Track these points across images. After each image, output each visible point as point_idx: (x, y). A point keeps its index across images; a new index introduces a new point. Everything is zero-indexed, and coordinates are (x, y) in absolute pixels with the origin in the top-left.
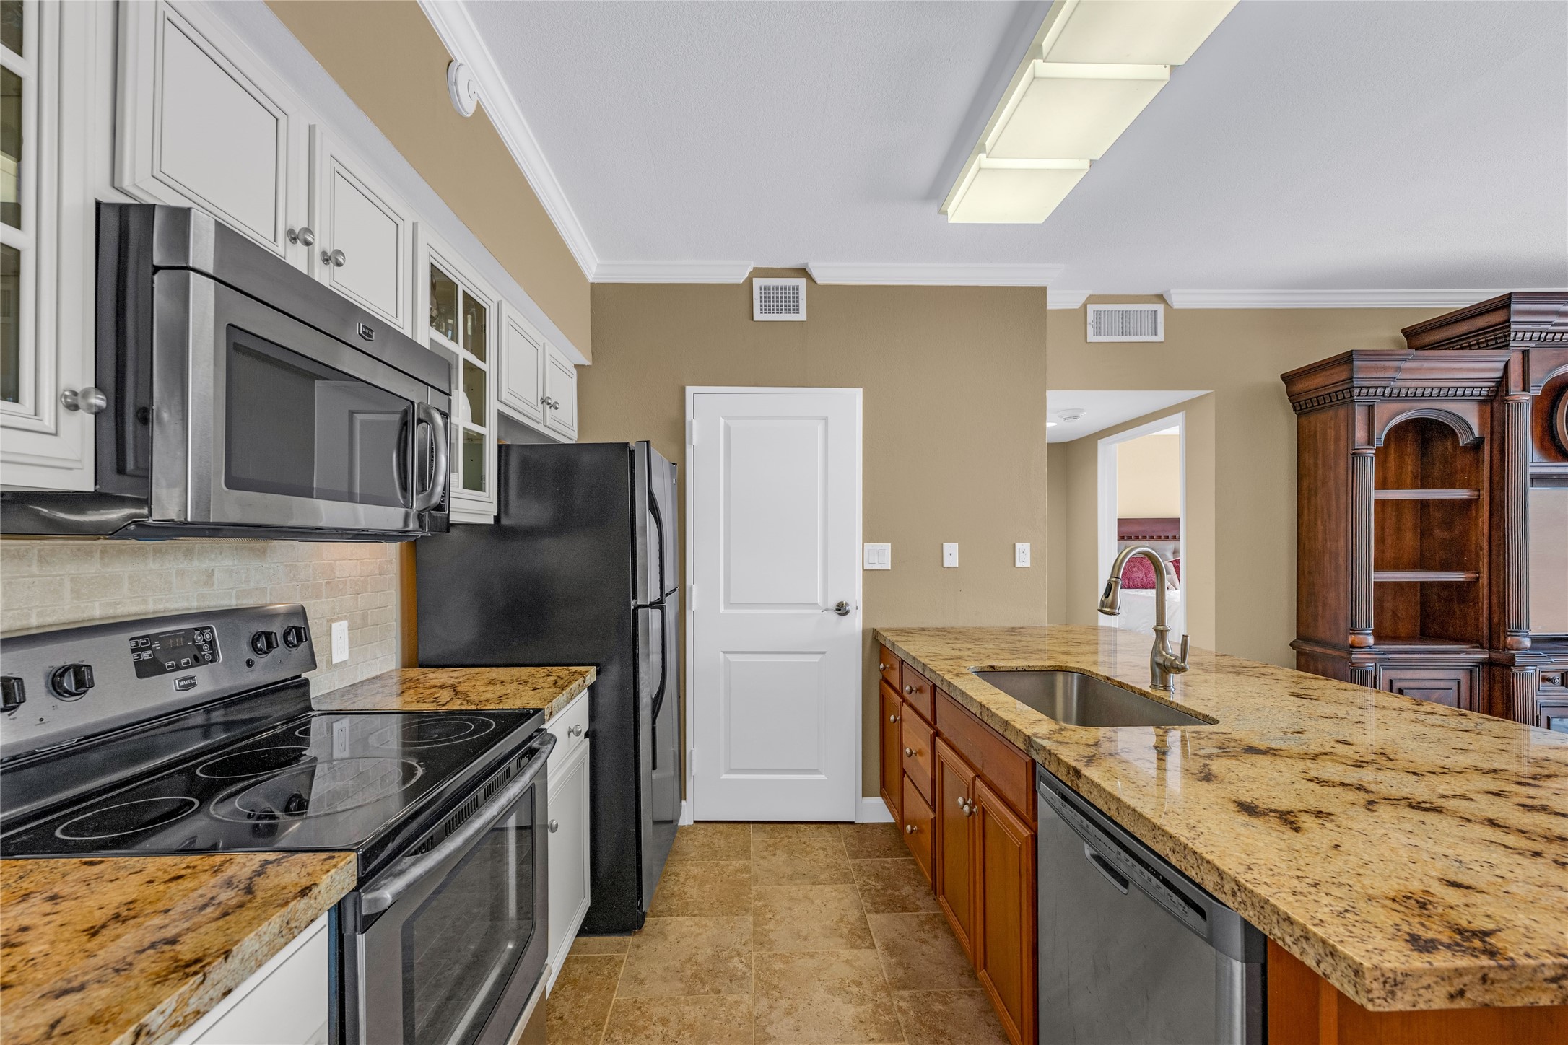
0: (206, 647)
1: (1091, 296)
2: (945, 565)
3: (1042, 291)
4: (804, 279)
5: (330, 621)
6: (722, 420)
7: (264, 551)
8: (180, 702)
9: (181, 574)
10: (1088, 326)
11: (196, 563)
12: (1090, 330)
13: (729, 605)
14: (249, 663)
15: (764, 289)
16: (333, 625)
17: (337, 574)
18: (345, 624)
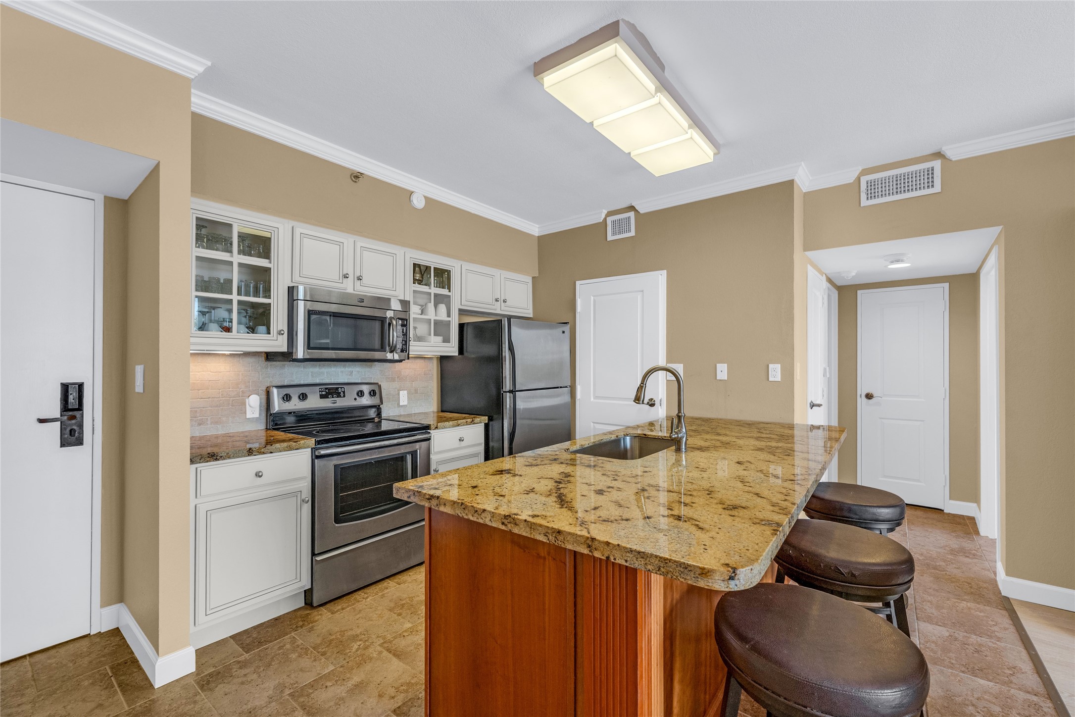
0: (342, 393)
1: (863, 170)
2: (718, 378)
3: (791, 183)
4: (633, 212)
5: (399, 390)
6: (592, 298)
7: (371, 365)
8: (331, 407)
9: (342, 372)
10: (861, 194)
11: (347, 369)
12: (863, 196)
13: (596, 397)
14: (355, 399)
15: (614, 222)
16: (400, 392)
17: (402, 374)
18: (406, 392)
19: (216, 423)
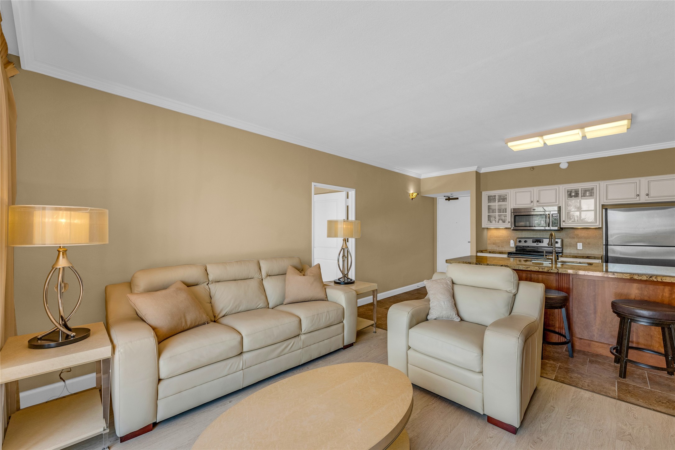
5: (577, 243)
17: (579, 235)
18: (581, 243)
19: (502, 247)
